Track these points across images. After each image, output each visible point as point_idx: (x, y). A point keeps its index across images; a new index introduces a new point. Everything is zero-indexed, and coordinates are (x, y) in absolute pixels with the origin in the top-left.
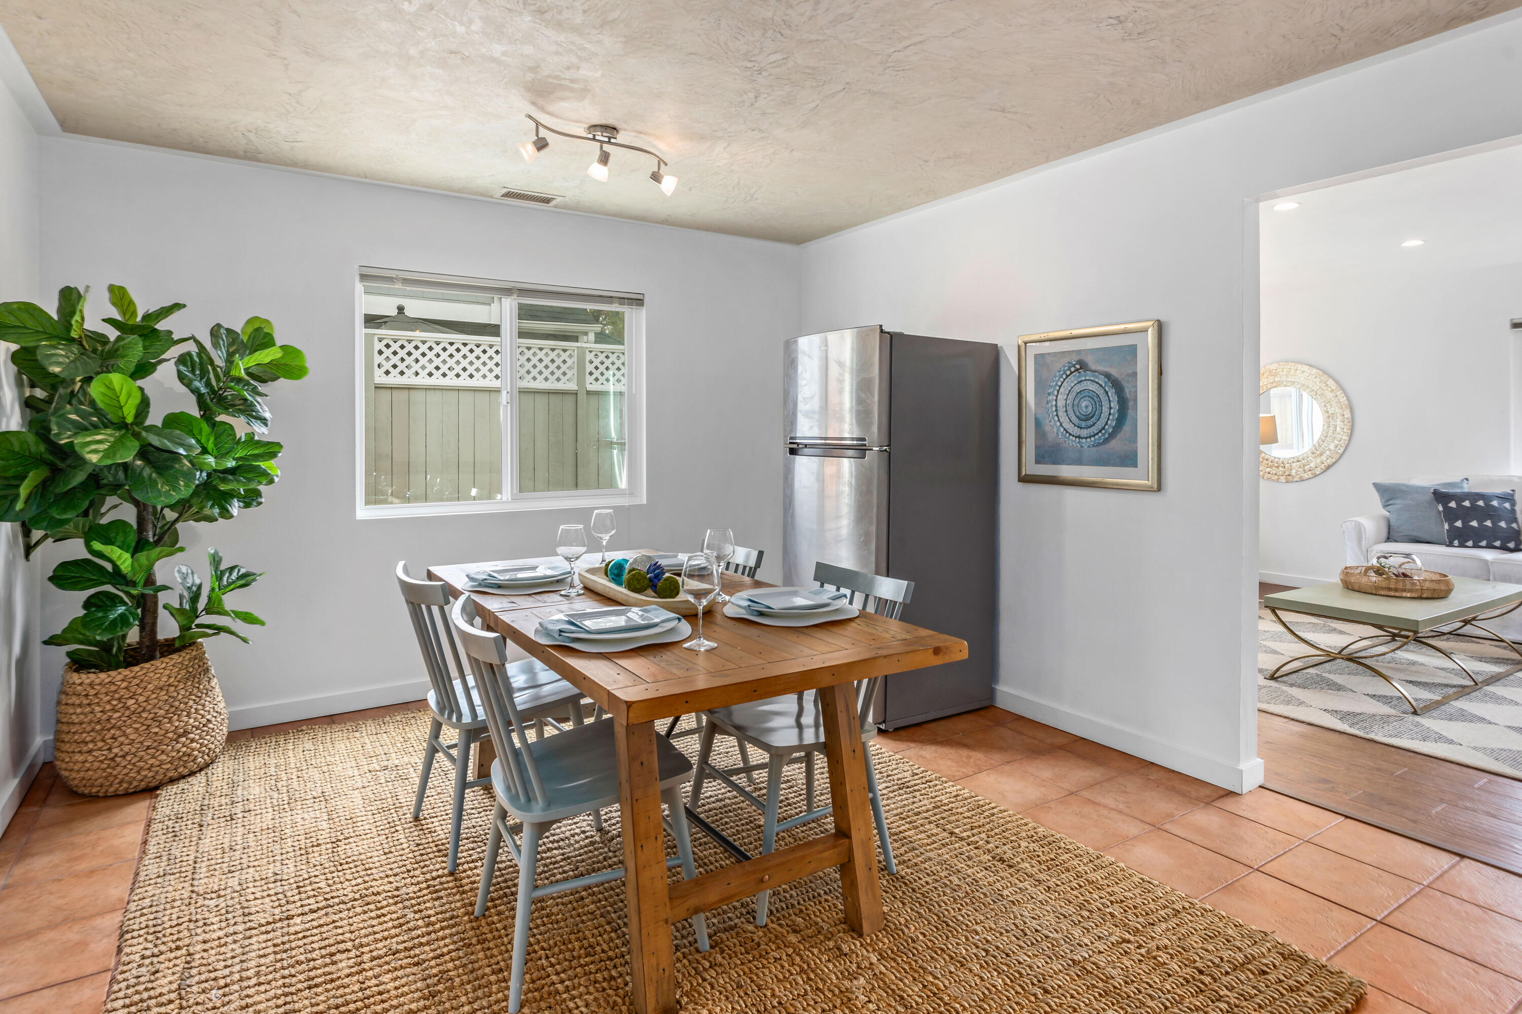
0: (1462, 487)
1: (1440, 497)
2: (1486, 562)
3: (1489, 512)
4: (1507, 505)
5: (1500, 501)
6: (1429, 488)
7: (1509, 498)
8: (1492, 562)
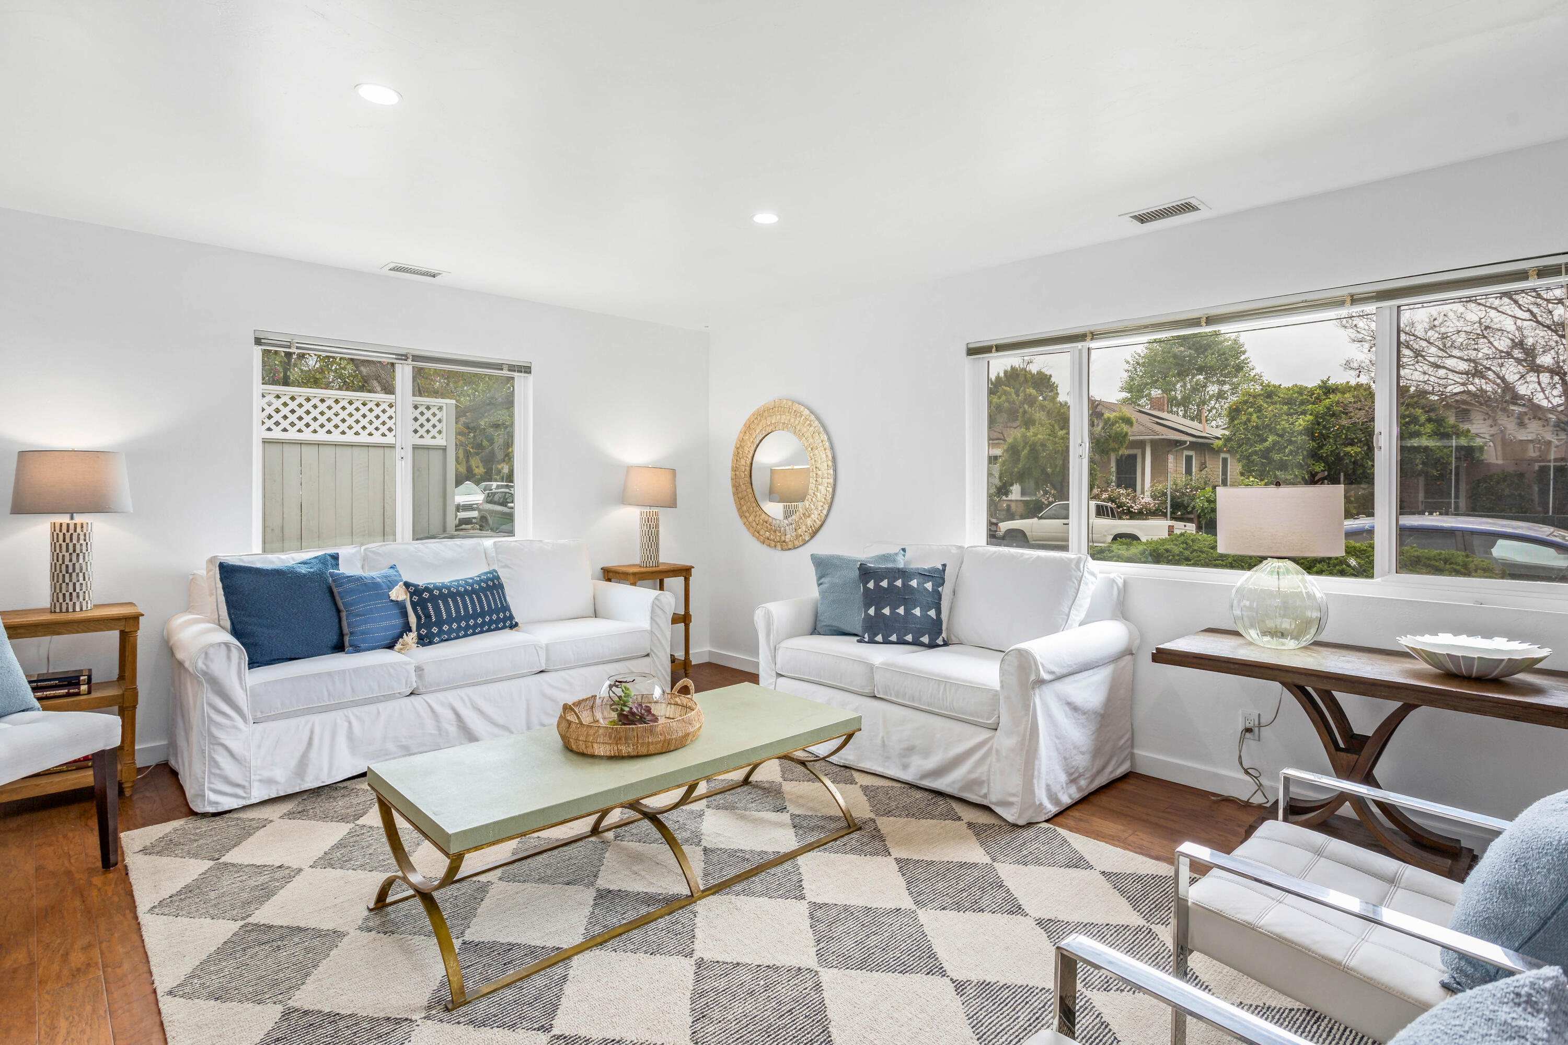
0: (894, 561)
1: (866, 573)
2: (871, 668)
3: (906, 597)
4: (929, 586)
5: (921, 580)
6: (856, 561)
7: (938, 576)
8: (877, 668)
